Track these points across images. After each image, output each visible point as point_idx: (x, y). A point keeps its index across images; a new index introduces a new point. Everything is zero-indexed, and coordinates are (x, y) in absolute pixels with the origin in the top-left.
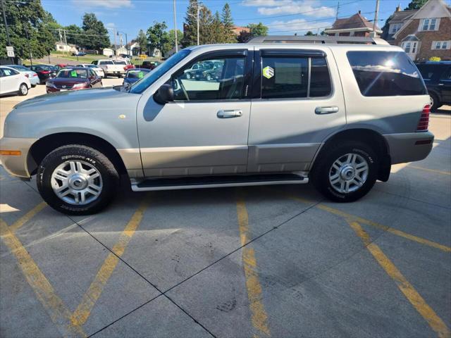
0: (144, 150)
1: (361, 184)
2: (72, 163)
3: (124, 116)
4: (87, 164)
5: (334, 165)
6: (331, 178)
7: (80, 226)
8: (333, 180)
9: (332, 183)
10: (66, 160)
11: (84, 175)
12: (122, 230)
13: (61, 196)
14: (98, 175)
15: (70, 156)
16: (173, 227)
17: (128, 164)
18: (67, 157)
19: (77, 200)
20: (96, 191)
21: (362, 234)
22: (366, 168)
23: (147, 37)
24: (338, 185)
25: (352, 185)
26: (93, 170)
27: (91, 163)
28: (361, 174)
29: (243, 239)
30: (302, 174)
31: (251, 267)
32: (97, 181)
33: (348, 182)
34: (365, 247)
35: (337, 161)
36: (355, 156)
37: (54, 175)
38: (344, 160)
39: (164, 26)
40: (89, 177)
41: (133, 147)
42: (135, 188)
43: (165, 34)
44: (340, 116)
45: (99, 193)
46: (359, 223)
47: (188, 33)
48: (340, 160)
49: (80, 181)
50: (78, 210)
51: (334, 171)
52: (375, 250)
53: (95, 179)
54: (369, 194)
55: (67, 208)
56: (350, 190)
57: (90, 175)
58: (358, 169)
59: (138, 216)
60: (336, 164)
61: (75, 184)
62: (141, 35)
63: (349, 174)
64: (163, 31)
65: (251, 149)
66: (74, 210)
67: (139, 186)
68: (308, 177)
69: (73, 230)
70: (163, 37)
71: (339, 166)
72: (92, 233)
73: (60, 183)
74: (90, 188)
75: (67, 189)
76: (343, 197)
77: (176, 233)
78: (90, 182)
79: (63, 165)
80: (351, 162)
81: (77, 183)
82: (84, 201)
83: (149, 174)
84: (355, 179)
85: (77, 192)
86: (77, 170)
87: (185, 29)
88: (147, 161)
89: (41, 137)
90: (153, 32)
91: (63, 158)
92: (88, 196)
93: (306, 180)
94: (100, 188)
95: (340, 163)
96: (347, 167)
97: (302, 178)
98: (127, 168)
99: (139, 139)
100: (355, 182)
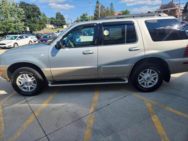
0: (52, 69)
1: (155, 83)
2: (24, 75)
3: (43, 55)
4: (30, 75)
5: (140, 75)
6: (139, 81)
8: (140, 82)
9: (140, 83)
10: (21, 74)
11: (30, 80)
12: (42, 103)
13: (21, 88)
14: (34, 79)
16: (63, 103)
17: (46, 75)
18: (22, 72)
19: (27, 90)
20: (35, 86)
21: (151, 109)
22: (157, 76)
23: (80, 19)
24: (143, 84)
25: (150, 84)
26: (33, 77)
27: (31, 74)
28: (155, 79)
29: (92, 110)
30: (125, 79)
31: (90, 124)
32: (34, 82)
33: (148, 83)
34: (150, 117)
35: (142, 73)
36: (151, 70)
37: (18, 80)
38: (145, 72)
40: (31, 80)
41: (48, 68)
42: (50, 85)
43: (87, 18)
44: (142, 51)
46: (151, 103)
47: (96, 17)
48: (143, 72)
49: (28, 82)
50: (28, 94)
51: (141, 78)
52: (155, 119)
53: (34, 81)
54: (159, 88)
55: (23, 93)
56: (150, 86)
58: (153, 76)
59: (51, 97)
60: (142, 74)
61: (25, 83)
62: (77, 19)
63: (148, 79)
64: (86, 17)
65: (99, 67)
67: (51, 84)
68: (128, 80)
69: (23, 103)
71: (143, 75)
73: (20, 83)
74: (32, 85)
75: (23, 85)
76: (146, 90)
77: (64, 105)
78: (31, 82)
79: (21, 76)
80: (149, 73)
82: (30, 90)
83: (55, 79)
84: (152, 81)
85: (27, 86)
86: (26, 77)
87: (95, 15)
88: (54, 74)
89: (11, 64)
90: (82, 17)
92: (31, 88)
93: (127, 82)
94: (36, 85)
95: (143, 74)
96: (146, 76)
97: (125, 81)
98: (46, 77)
99: (50, 64)
100: (152, 83)
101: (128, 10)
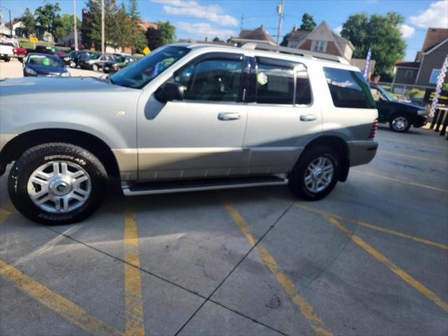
0: (142, 151)
1: (327, 184)
2: (56, 164)
3: (123, 113)
4: (73, 165)
5: (309, 168)
6: (306, 179)
7: (68, 237)
8: (307, 181)
9: (306, 184)
10: (49, 160)
11: (68, 178)
13: (39, 203)
14: (86, 178)
15: (55, 157)
17: (123, 165)
18: (51, 157)
19: (58, 207)
20: (82, 196)
21: (342, 228)
22: (332, 170)
23: (36, 17)
24: (310, 185)
25: (320, 185)
26: (82, 172)
27: (80, 164)
28: (327, 175)
30: (282, 176)
31: (273, 265)
32: (83, 185)
33: (318, 182)
34: (350, 239)
35: (312, 164)
36: (325, 160)
37: (32, 178)
38: (316, 163)
39: (57, 8)
40: (74, 180)
41: (130, 146)
42: (127, 192)
43: (58, 16)
44: (318, 123)
45: (86, 198)
48: (314, 163)
49: (64, 184)
50: (61, 219)
51: (309, 173)
52: (358, 240)
53: (81, 183)
55: (46, 217)
56: (319, 190)
57: (76, 178)
58: (325, 171)
59: (131, 223)
60: (311, 166)
61: (58, 188)
62: (27, 14)
63: (320, 175)
64: (56, 13)
65: (246, 151)
66: (55, 219)
67: (131, 189)
68: (288, 178)
69: (61, 243)
70: (57, 20)
71: (312, 168)
72: (90, 244)
73: (38, 187)
74: (75, 193)
75: (46, 195)
76: (314, 196)
78: (74, 186)
79: (44, 166)
80: (321, 164)
81: (61, 188)
82: (67, 209)
83: (143, 177)
84: (323, 180)
85: (58, 198)
86: (60, 171)
87: (84, 15)
88: (144, 163)
89: (20, 133)
90: (43, 13)
91: (46, 158)
92: (72, 202)
93: (286, 181)
94: (87, 193)
95: (313, 166)
96: (317, 170)
97: (283, 180)
98: (121, 170)
99: (137, 139)
100: (323, 182)
101: (172, 24)
